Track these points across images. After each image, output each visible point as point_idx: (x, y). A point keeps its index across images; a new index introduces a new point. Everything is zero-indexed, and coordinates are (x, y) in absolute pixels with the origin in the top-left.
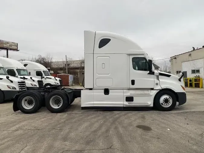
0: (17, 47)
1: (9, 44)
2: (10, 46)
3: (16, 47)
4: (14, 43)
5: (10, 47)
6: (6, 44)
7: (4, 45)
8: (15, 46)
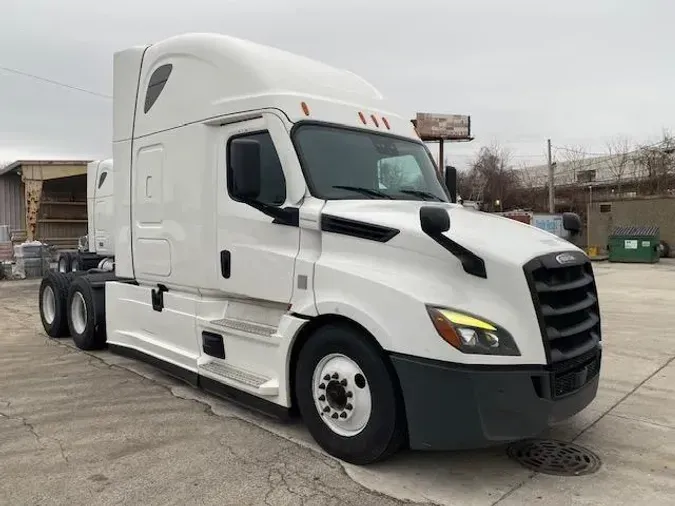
0: (469, 130)
1: (444, 124)
2: (447, 129)
3: (467, 130)
4: (459, 117)
5: (449, 132)
6: (436, 124)
7: (433, 128)
8: (462, 125)
